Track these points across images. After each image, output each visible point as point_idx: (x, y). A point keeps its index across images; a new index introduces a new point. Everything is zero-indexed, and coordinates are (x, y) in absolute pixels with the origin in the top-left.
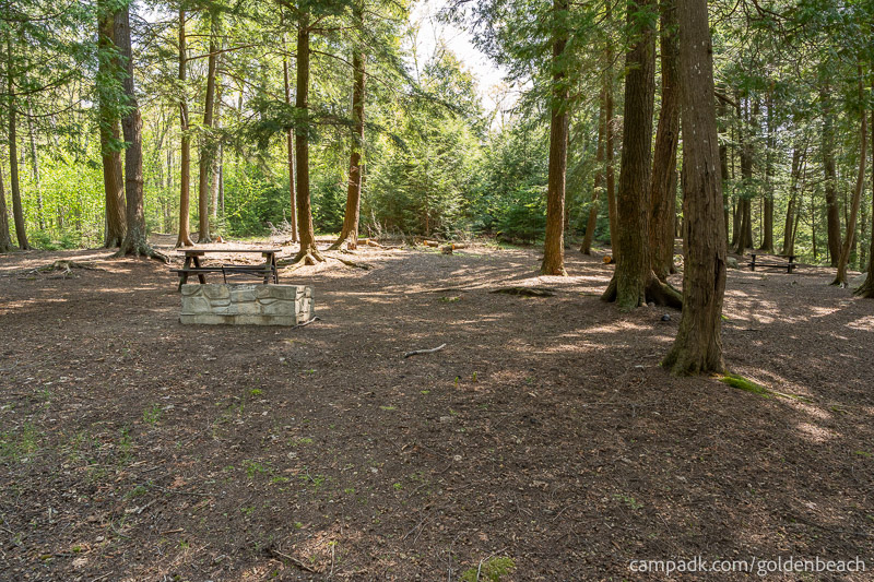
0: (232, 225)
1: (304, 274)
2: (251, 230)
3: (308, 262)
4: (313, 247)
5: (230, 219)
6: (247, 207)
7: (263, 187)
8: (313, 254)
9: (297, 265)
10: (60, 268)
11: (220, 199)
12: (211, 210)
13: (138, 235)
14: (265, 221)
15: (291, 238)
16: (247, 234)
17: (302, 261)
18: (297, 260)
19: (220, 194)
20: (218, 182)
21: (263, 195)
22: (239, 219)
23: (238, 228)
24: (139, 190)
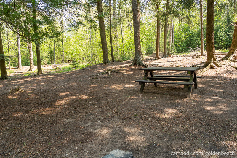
0: (176, 49)
1: (210, 75)
2: (183, 50)
3: (212, 68)
4: (215, 60)
5: (176, 47)
6: (182, 42)
7: (188, 35)
8: (214, 63)
9: (205, 69)
10: (107, 73)
11: (172, 41)
12: (169, 45)
13: (138, 57)
14: (188, 47)
15: (200, 54)
16: (181, 52)
17: (208, 67)
18: (205, 66)
19: (173, 39)
20: (172, 35)
21: (188, 37)
22: (179, 47)
23: (178, 50)
24: (139, 40)
